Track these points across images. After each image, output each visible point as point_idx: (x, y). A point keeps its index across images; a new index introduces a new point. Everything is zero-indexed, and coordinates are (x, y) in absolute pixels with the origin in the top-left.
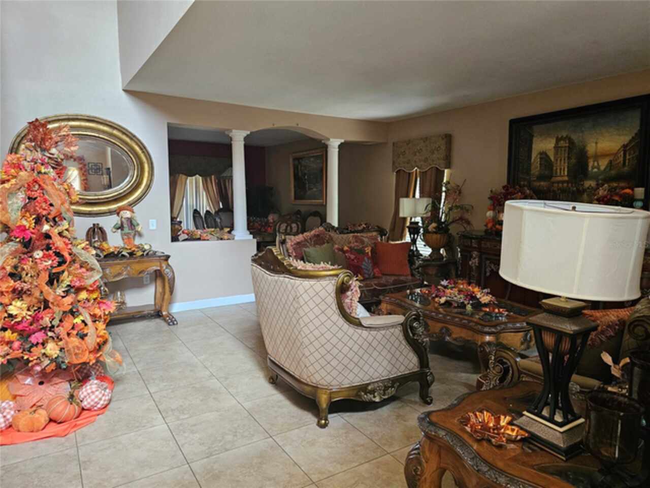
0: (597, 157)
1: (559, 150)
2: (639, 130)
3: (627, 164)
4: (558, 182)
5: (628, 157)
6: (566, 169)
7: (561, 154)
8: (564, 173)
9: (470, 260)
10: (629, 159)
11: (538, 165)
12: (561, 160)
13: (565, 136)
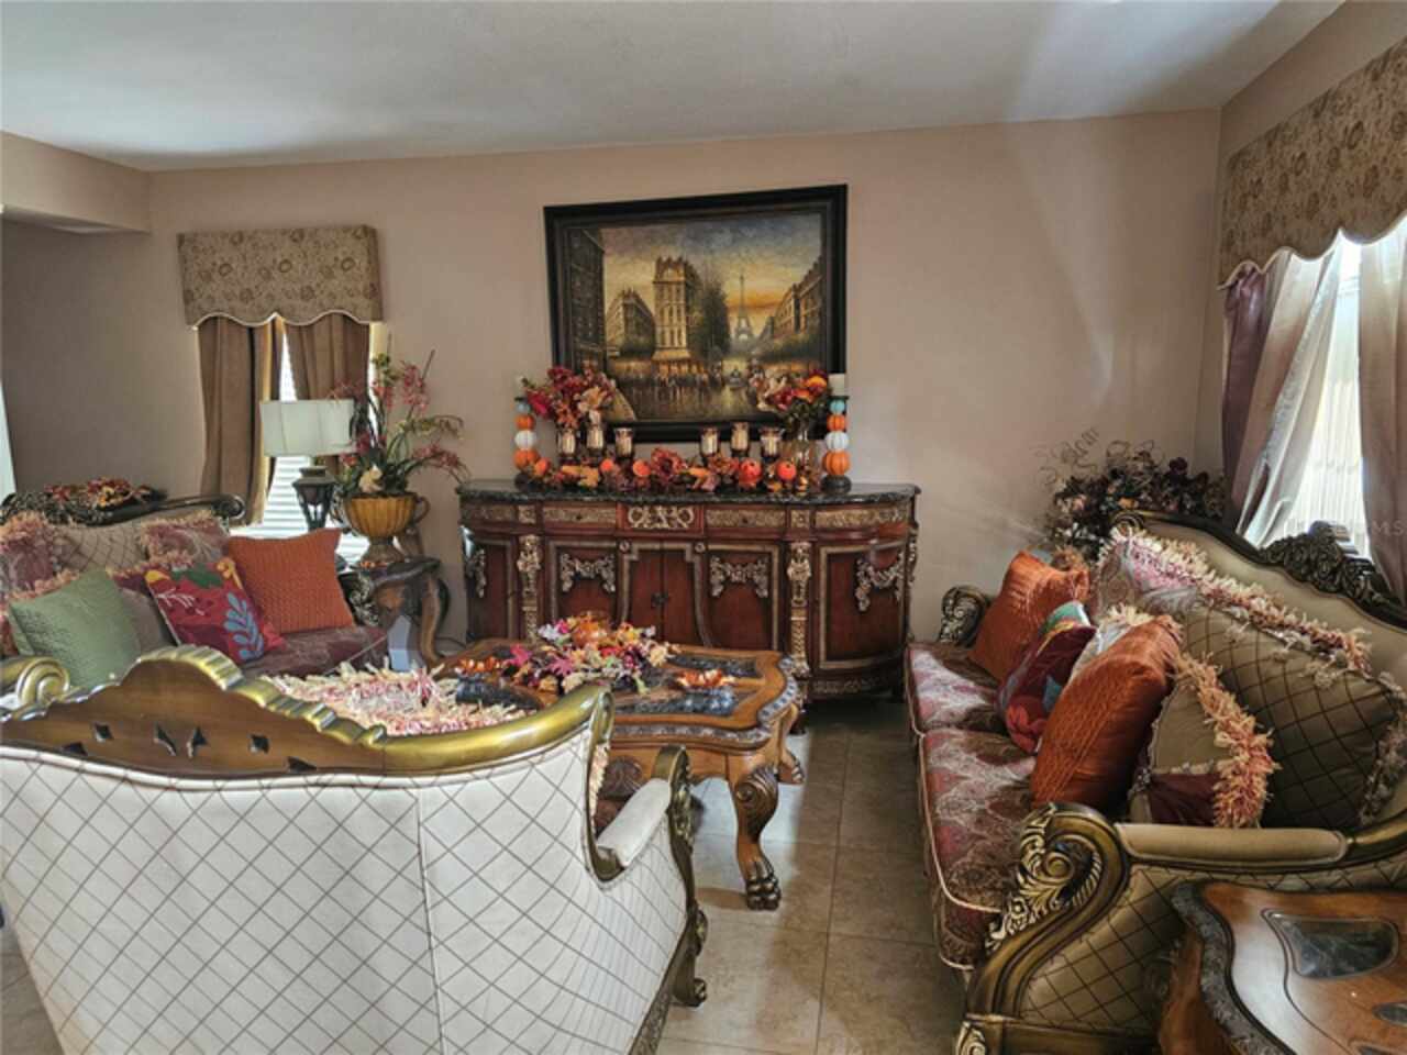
0: (745, 309)
1: (666, 291)
2: (820, 258)
3: (802, 325)
4: (669, 362)
5: (803, 312)
6: (684, 334)
7: (670, 298)
8: (680, 343)
9: (518, 557)
10: (805, 316)
11: (622, 323)
12: (671, 313)
13: (675, 258)
